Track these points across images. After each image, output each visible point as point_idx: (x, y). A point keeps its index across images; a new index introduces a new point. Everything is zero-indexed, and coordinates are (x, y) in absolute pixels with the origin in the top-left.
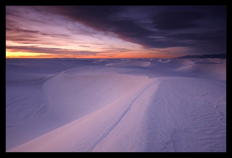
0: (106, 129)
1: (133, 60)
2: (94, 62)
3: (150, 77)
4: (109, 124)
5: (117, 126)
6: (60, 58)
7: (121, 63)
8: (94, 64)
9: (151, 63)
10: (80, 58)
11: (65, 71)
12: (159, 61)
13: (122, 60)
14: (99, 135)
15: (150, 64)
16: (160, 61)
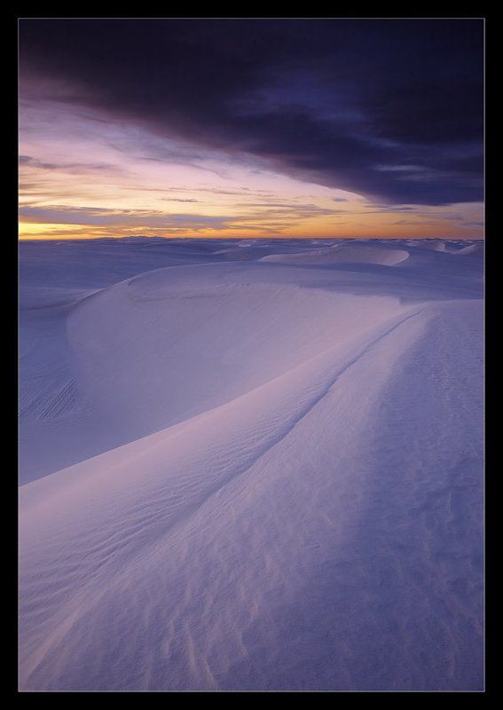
0: (245, 449)
1: (350, 243)
2: (223, 251)
3: (404, 300)
4: (256, 436)
5: (280, 443)
6: (116, 240)
7: (312, 253)
8: (222, 257)
9: (411, 254)
10: (177, 239)
11: (129, 280)
12: (438, 250)
13: (315, 243)
14: (223, 468)
15: (408, 256)
16: (442, 248)
